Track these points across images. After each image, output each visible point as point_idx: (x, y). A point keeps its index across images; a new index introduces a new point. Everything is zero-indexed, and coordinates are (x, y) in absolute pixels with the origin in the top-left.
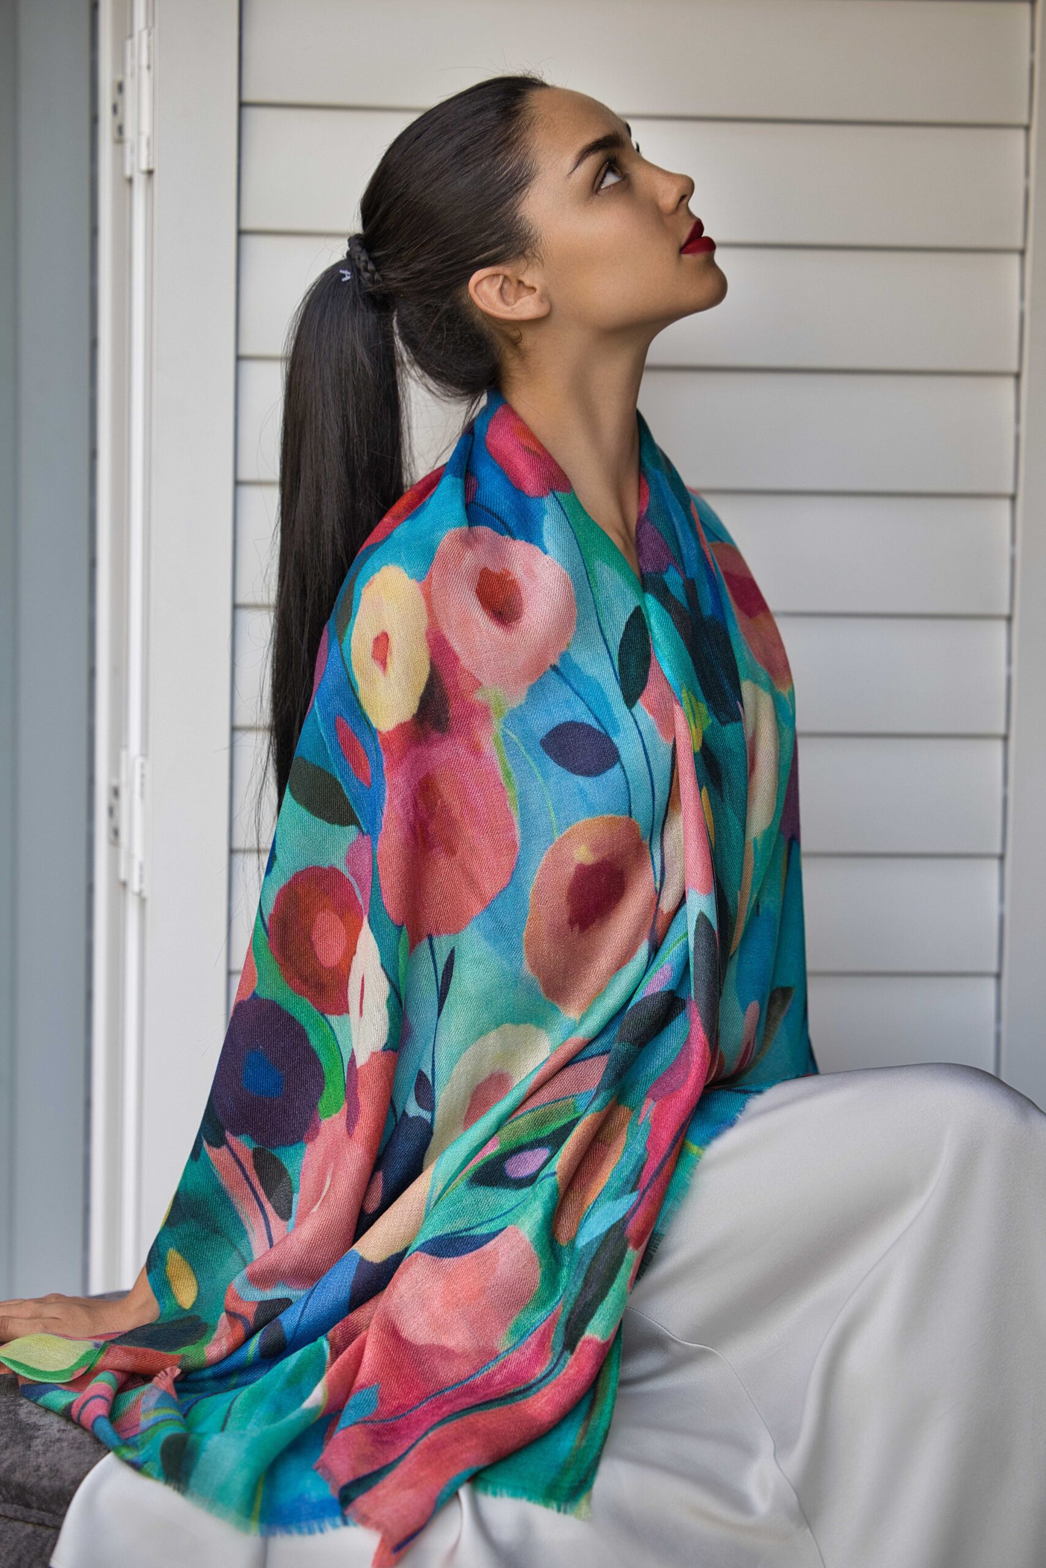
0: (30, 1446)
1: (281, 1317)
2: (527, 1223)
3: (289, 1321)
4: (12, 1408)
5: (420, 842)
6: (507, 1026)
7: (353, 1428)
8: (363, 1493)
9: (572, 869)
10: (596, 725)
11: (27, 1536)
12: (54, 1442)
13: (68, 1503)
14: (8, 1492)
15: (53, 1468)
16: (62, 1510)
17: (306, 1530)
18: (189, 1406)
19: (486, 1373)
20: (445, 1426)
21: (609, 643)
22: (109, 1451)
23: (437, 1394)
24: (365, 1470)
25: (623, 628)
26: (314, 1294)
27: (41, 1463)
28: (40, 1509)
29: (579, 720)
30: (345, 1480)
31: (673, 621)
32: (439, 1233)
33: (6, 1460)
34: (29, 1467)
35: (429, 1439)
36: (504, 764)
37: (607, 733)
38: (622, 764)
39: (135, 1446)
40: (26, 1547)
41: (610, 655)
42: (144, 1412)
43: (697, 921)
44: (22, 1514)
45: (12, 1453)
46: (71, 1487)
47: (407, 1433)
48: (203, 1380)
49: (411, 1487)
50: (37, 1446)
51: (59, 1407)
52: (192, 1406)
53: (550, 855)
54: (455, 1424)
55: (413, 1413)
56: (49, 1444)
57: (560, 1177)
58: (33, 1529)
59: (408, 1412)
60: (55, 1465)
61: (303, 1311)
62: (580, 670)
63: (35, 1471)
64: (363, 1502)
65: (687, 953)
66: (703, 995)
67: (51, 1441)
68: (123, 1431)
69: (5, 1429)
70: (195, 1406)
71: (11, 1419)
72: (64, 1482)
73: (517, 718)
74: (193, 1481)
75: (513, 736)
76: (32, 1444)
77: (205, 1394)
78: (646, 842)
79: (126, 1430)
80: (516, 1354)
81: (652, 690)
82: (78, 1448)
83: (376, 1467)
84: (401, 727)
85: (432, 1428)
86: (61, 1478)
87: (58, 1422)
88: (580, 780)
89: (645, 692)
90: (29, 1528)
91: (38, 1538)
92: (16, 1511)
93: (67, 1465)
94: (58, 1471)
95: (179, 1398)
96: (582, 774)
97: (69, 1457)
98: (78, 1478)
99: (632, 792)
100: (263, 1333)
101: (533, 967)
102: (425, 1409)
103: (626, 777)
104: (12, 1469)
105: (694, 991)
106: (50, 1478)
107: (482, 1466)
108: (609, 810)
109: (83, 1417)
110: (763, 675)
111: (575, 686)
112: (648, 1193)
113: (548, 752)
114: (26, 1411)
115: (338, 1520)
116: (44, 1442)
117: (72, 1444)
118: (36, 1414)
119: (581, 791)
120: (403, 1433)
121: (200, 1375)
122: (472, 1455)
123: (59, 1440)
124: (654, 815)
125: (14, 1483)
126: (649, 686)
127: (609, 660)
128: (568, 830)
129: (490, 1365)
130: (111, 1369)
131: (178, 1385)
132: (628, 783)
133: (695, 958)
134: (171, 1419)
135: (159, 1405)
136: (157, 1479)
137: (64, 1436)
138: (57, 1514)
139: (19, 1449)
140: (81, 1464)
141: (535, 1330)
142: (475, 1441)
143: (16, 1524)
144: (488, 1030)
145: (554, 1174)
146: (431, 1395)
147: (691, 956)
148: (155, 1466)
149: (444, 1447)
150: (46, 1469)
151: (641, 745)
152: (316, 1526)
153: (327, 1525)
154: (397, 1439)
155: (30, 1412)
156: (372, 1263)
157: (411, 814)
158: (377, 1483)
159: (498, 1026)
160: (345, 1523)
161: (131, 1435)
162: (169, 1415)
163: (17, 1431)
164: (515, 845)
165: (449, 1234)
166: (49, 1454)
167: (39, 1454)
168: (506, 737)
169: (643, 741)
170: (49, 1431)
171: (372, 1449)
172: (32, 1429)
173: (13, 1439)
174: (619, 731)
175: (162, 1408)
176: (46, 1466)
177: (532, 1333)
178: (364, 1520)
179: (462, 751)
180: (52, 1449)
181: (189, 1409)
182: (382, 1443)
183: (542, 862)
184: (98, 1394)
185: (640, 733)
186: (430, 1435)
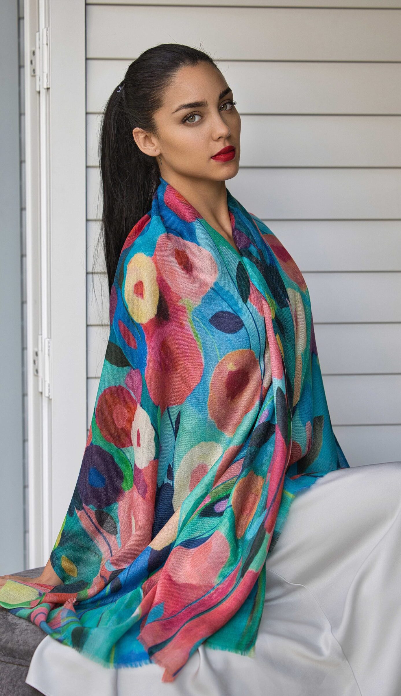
0: (14, 632)
1: (119, 576)
2: (223, 529)
3: (122, 577)
4: (5, 616)
5: (163, 369)
6: (203, 443)
7: (154, 623)
8: (158, 651)
9: (227, 374)
10: (232, 312)
11: (15, 670)
12: (24, 631)
13: (32, 656)
14: (6, 652)
15: (24, 641)
16: (29, 659)
17: (134, 666)
18: (81, 615)
19: (209, 594)
20: (192, 621)
21: (232, 277)
22: (47, 635)
23: (189, 605)
24: (159, 641)
25: (236, 271)
26: (132, 565)
27: (19, 639)
28: (19, 658)
29: (225, 310)
30: (151, 644)
31: (256, 266)
32: (188, 538)
33: (4, 638)
34: (14, 641)
35: (185, 627)
36: (194, 331)
37: (237, 315)
38: (245, 327)
39: (59, 632)
40: (14, 674)
41: (233, 282)
42: (62, 619)
43: (277, 391)
44: (12, 661)
45: (6, 635)
46: (33, 649)
47: (177, 624)
48: (87, 604)
49: (179, 648)
50: (17, 632)
51: (25, 616)
52: (82, 615)
53: (217, 368)
54: (196, 619)
55: (179, 614)
56: (22, 631)
57: (233, 507)
58: (17, 667)
59: (177, 614)
60: (25, 640)
61: (128, 573)
62: (223, 289)
63: (17, 643)
64: (158, 654)
65: (274, 405)
66: (281, 422)
67: (23, 630)
68: (54, 626)
69: (3, 625)
70: (84, 615)
71: (5, 621)
72: (30, 647)
73: (198, 311)
74: (85, 647)
75: (197, 319)
76: (15, 631)
77: (87, 609)
78: (257, 359)
79: (55, 625)
80: (222, 585)
81: (253, 294)
82: (35, 633)
83: (164, 640)
84: (151, 321)
85: (186, 623)
86: (28, 646)
87: (25, 622)
88: (228, 335)
89: (250, 296)
90: (15, 667)
91: (19, 671)
92: (9, 659)
93: (30, 640)
94: (27, 642)
95: (77, 612)
96: (228, 333)
97: (31, 637)
98: (36, 645)
99: (250, 339)
100: (112, 583)
101: (212, 416)
102: (184, 613)
103: (247, 332)
104: (7, 642)
105: (277, 420)
106: (23, 646)
107: (208, 636)
108: (241, 347)
109: (36, 621)
110: (295, 285)
111: (222, 295)
112: (271, 509)
113: (213, 325)
114: (11, 618)
115: (148, 661)
116: (20, 631)
117: (32, 631)
118: (16, 619)
119: (229, 340)
120: (175, 624)
121: (85, 602)
122: (203, 632)
123: (26, 630)
124: (260, 347)
125: (8, 648)
126: (251, 293)
127: (233, 284)
128: (224, 357)
129: (211, 591)
130: (48, 602)
131: (75, 606)
132: (248, 335)
133: (276, 407)
134: (74, 621)
135: (68, 615)
136: (69, 646)
137: (28, 628)
138: (27, 660)
139: (10, 633)
140: (36, 639)
141: (229, 575)
142: (205, 626)
143: (10, 665)
144: (195, 445)
145: (231, 506)
146: (187, 605)
147: (275, 406)
148: (69, 641)
149: (192, 630)
150: (21, 642)
151: (252, 318)
152: (138, 664)
153: (143, 663)
154: (172, 627)
155: (13, 618)
156: (157, 550)
157: (159, 357)
158: (164, 647)
159: (199, 443)
160: (151, 662)
161: (57, 627)
162: (73, 619)
163: (8, 626)
164: (202, 365)
165: (192, 539)
166: (23, 636)
167: (18, 635)
168: (194, 320)
169: (253, 317)
170: (22, 626)
171: (162, 633)
172: (15, 625)
173: (7, 629)
174: (242, 313)
175: (70, 616)
176: (22, 640)
177: (228, 576)
178: (159, 662)
179: (176, 327)
180: (24, 633)
181: (81, 616)
182: (166, 629)
183: (214, 371)
184: (42, 612)
185: (251, 313)
186: (186, 625)
